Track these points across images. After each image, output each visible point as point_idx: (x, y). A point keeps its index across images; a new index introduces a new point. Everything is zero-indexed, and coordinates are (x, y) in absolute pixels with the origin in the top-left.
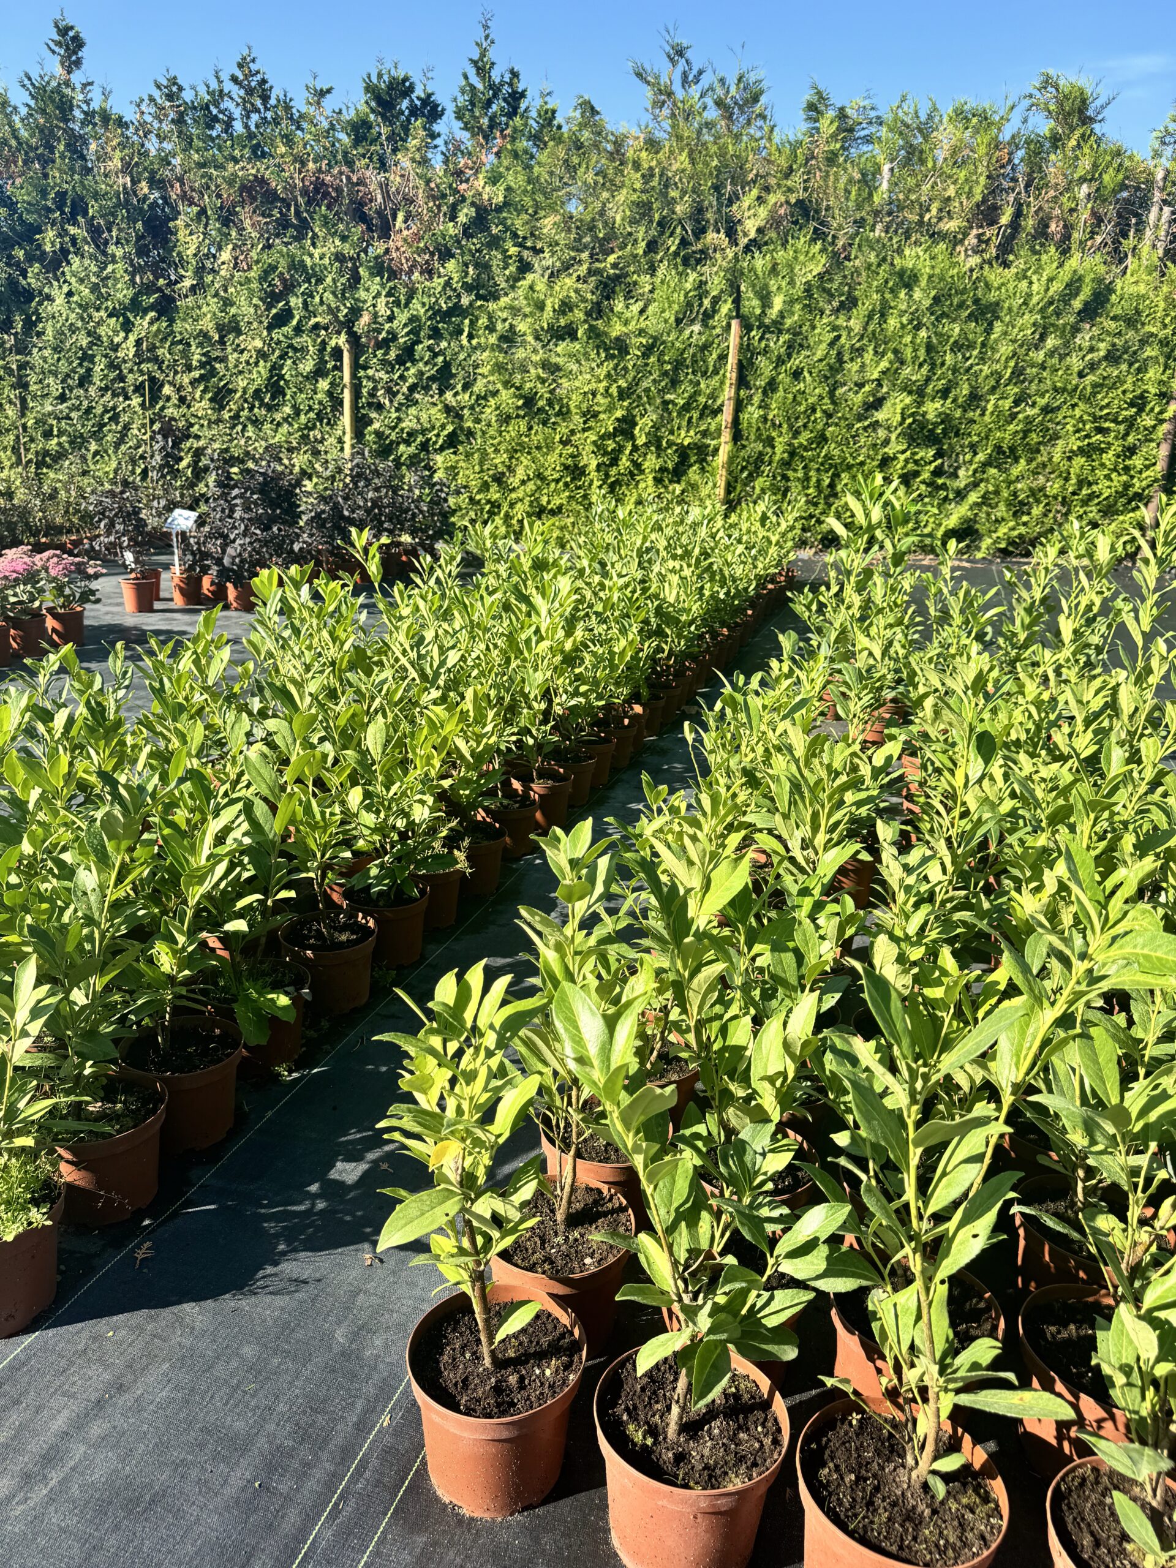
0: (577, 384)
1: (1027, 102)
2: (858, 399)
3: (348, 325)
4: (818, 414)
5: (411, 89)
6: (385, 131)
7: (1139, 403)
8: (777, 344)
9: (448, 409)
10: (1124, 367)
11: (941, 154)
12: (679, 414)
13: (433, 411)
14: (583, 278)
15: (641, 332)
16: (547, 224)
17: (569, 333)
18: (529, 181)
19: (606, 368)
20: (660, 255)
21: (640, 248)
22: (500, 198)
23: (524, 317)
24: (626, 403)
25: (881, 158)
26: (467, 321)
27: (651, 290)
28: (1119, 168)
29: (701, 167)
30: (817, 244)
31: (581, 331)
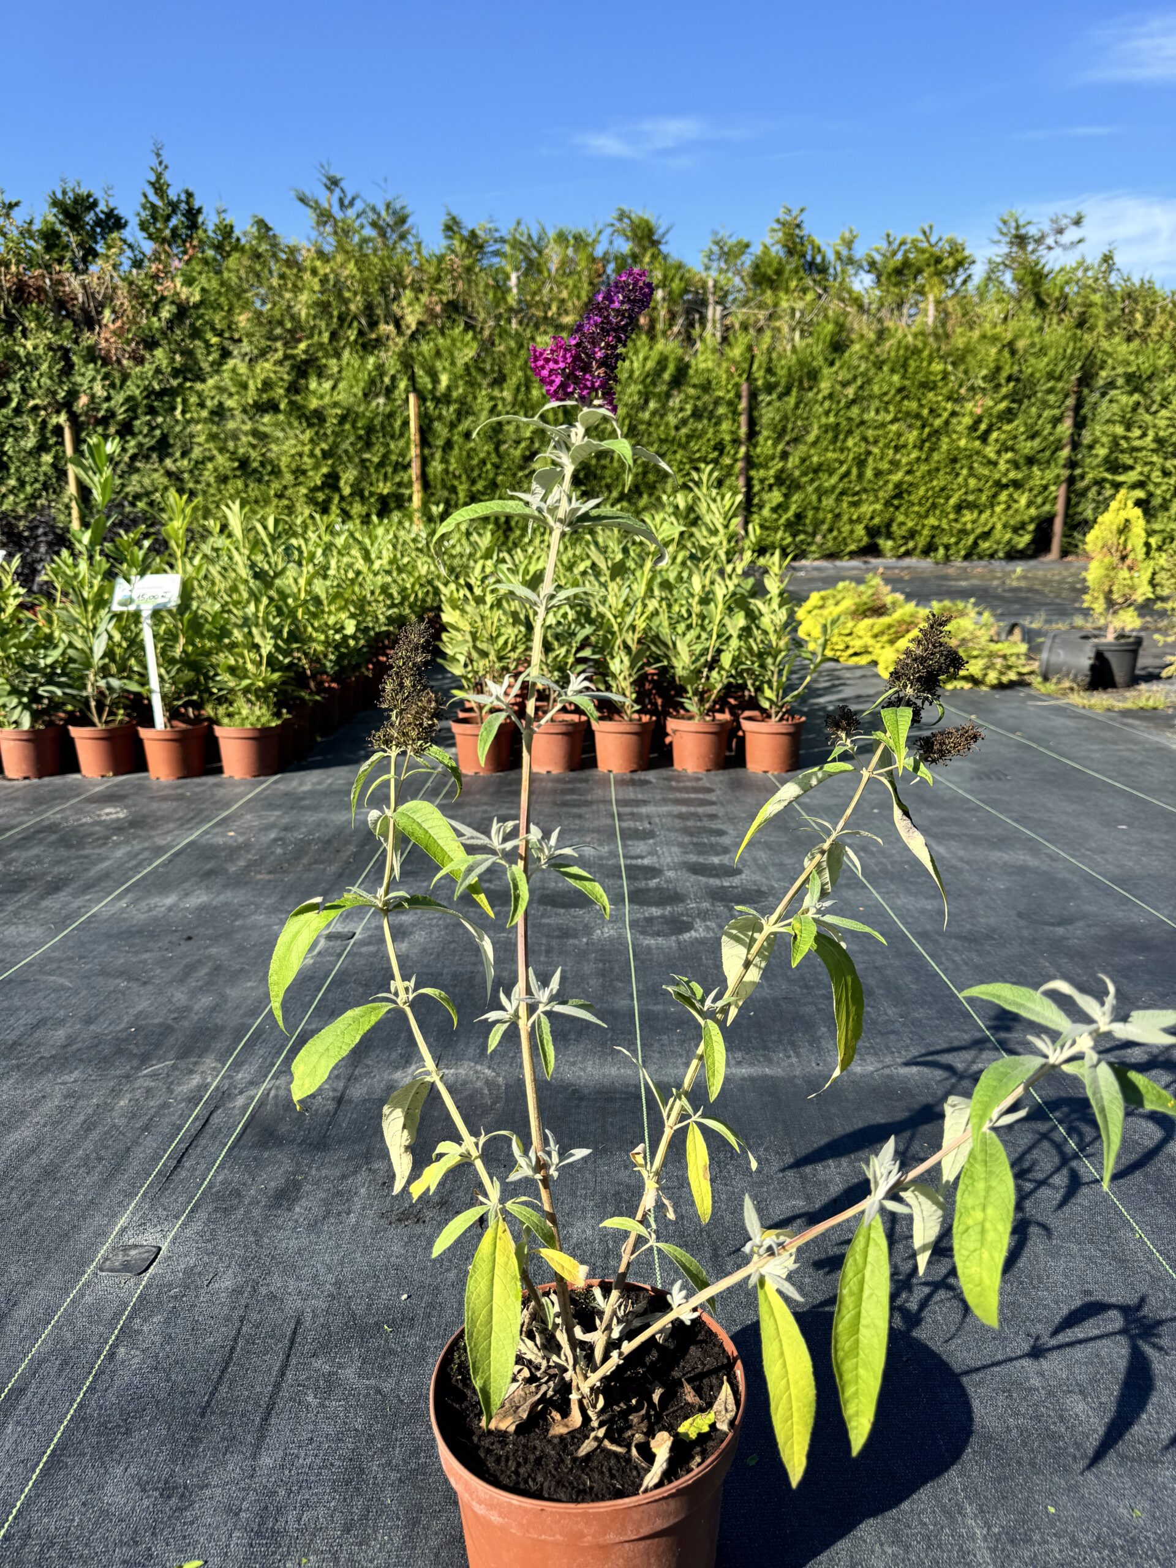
0: (285, 448)
1: (610, 230)
2: (517, 453)
3: (68, 404)
4: (489, 466)
5: (95, 204)
6: (73, 239)
7: (720, 447)
8: (449, 412)
9: (169, 474)
10: (705, 421)
11: (554, 266)
12: (377, 470)
13: (156, 475)
14: (280, 363)
15: (336, 405)
16: (243, 320)
17: (272, 407)
18: (222, 284)
19: (308, 434)
20: (342, 343)
21: (325, 338)
22: (197, 297)
23: (231, 395)
24: (330, 462)
25: (508, 268)
26: (179, 400)
27: (340, 372)
28: (682, 278)
29: (366, 274)
30: (470, 335)
31: (283, 405)
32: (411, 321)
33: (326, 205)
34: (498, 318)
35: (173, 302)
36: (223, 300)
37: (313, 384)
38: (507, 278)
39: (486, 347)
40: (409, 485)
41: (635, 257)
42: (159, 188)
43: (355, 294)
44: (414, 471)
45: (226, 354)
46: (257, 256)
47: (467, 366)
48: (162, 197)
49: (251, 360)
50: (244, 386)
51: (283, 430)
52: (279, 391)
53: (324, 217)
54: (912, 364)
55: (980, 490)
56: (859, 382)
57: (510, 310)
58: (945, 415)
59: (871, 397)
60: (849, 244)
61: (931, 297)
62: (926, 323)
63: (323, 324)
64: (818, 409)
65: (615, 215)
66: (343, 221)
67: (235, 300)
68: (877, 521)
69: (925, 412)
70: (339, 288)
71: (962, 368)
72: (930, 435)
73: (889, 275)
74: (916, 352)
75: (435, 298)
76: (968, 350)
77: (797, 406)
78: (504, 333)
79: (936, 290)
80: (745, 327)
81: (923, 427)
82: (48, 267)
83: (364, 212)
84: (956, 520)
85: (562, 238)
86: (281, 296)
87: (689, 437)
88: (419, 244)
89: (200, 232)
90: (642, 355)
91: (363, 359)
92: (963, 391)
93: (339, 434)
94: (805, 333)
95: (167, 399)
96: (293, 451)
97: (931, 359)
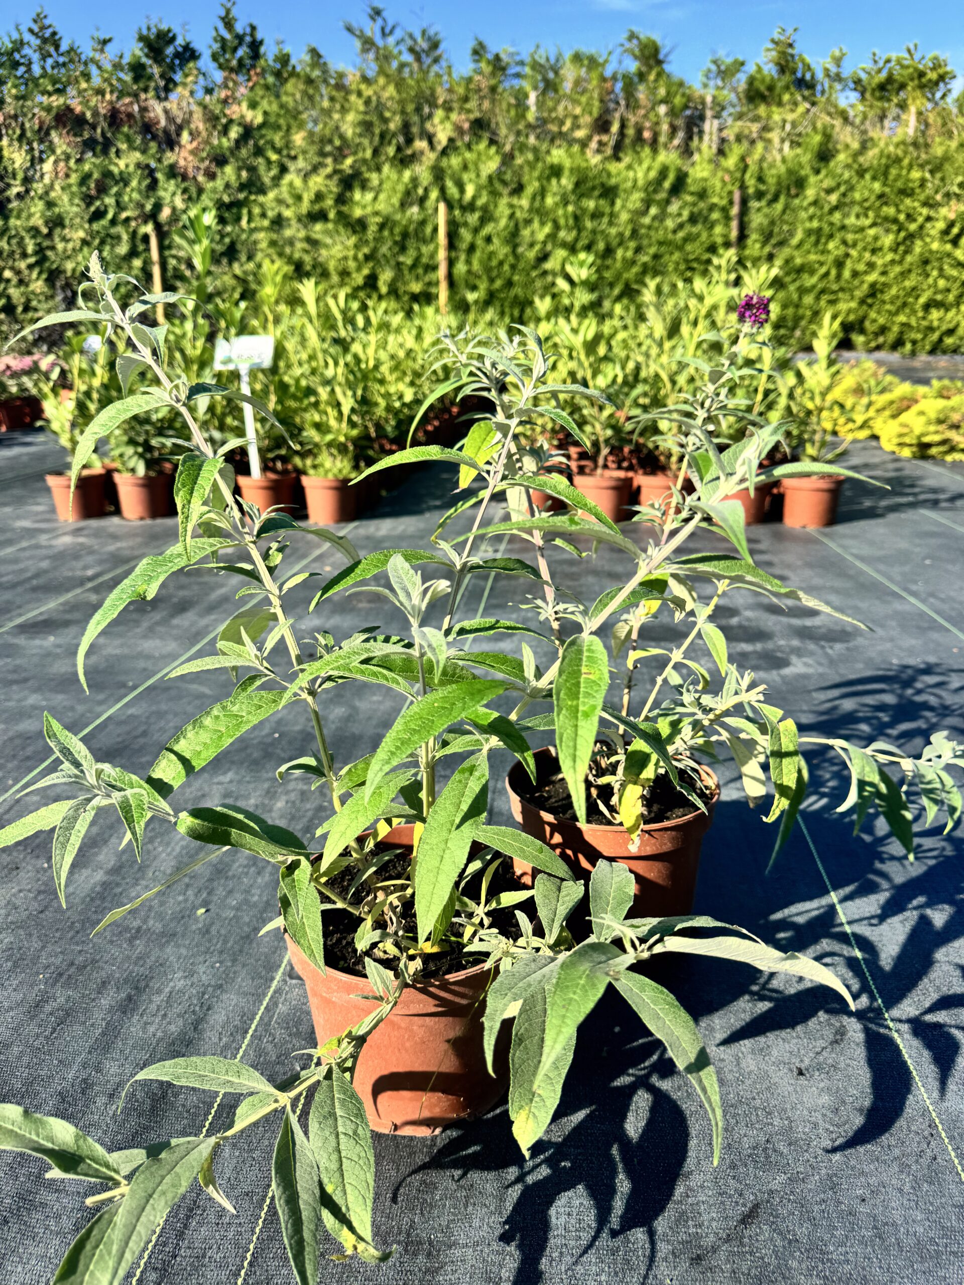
0: (333, 252)
1: (619, 50)
2: (532, 254)
3: (153, 216)
4: (506, 267)
5: (174, 38)
6: (156, 70)
7: (712, 249)
8: (473, 219)
9: (236, 276)
10: (700, 226)
12: (410, 272)
13: (227, 277)
14: (329, 177)
15: (377, 213)
16: (298, 139)
17: (322, 216)
18: (282, 106)
19: (353, 240)
20: (383, 158)
21: (368, 154)
22: (259, 119)
23: (288, 206)
24: (371, 264)
25: (527, 86)
26: (245, 211)
27: (381, 184)
28: (683, 95)
29: (404, 95)
30: (493, 150)
31: (332, 215)
32: (442, 137)
33: (369, 33)
34: (518, 133)
35: (240, 124)
36: (282, 121)
37: (357, 195)
38: (526, 96)
39: (507, 159)
40: (437, 283)
41: (642, 76)
42: (228, 23)
43: (394, 113)
44: (442, 272)
45: (284, 170)
46: (310, 81)
47: (490, 178)
48: (230, 31)
49: (305, 176)
50: (299, 198)
51: (331, 237)
52: (329, 202)
53: (368, 44)
54: (893, 172)
55: (948, 290)
56: (843, 189)
57: (529, 126)
58: (921, 220)
59: (853, 203)
60: (838, 61)
61: (913, 109)
62: (906, 134)
63: (366, 142)
64: (803, 215)
65: (625, 35)
66: (385, 48)
67: (292, 122)
68: (852, 317)
69: (902, 217)
70: (380, 109)
71: (938, 175)
72: (905, 239)
73: (873, 90)
74: (898, 160)
75: (463, 117)
76: (947, 158)
77: (784, 212)
78: (523, 147)
79: (918, 102)
80: (739, 139)
81: (899, 231)
82: (136, 96)
83: (403, 40)
84: (924, 318)
85: (577, 58)
86: (331, 117)
87: (686, 240)
88: (449, 67)
89: (262, 62)
90: (645, 165)
91: (400, 172)
92: (938, 197)
93: (378, 240)
94: (795, 144)
95: (235, 210)
96: (340, 255)
97: (910, 167)
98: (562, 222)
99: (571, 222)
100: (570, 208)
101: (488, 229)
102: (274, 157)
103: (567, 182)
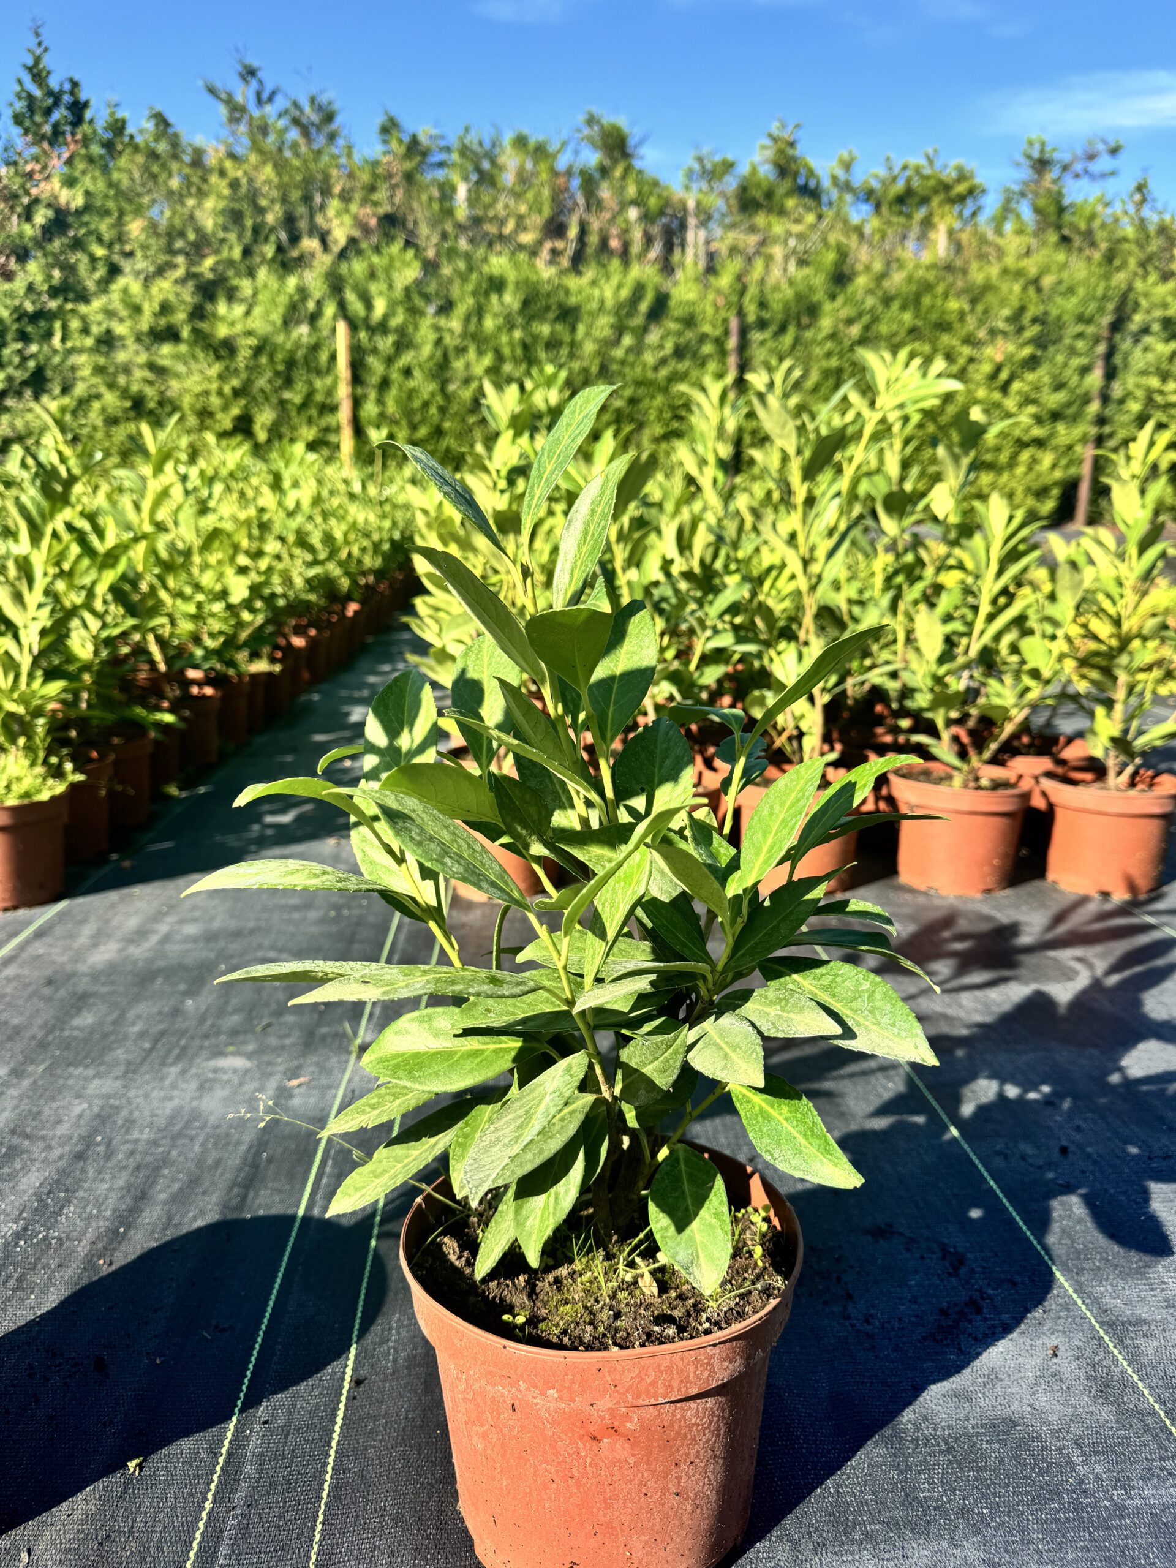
0: (188, 385)
1: (576, 138)
4: (433, 410)
8: (386, 343)
12: (299, 413)
14: (182, 281)
15: (249, 333)
16: (135, 228)
17: (171, 335)
19: (216, 368)
20: (258, 260)
22: (79, 201)
23: (121, 320)
24: (243, 402)
25: (456, 177)
26: (58, 325)
27: (255, 294)
28: (660, 196)
29: (286, 179)
30: (410, 253)
31: (185, 333)
32: (340, 235)
33: (239, 99)
34: (444, 236)
35: (49, 206)
36: (111, 204)
37: (222, 308)
38: (454, 189)
39: (430, 267)
40: (337, 430)
41: (604, 171)
42: (38, 75)
43: (273, 201)
44: (344, 415)
45: (114, 271)
46: (153, 155)
47: (407, 290)
48: (40, 86)
49: (146, 280)
50: (137, 309)
51: (185, 363)
52: (180, 316)
53: (237, 112)
54: (927, 300)
56: (866, 319)
57: (460, 227)
58: (961, 361)
59: (878, 338)
60: (847, 166)
61: (941, 228)
62: (936, 256)
63: (232, 237)
64: (818, 351)
65: (581, 118)
66: (262, 119)
67: (126, 206)
70: (253, 197)
71: (980, 307)
73: (891, 204)
74: (927, 287)
75: (368, 210)
76: (988, 287)
77: (795, 344)
78: (452, 253)
79: (946, 219)
80: (734, 250)
83: (286, 112)
85: (520, 143)
86: (183, 204)
87: (670, 380)
88: (350, 148)
90: (615, 280)
91: (282, 279)
92: (982, 334)
93: (253, 369)
94: (802, 263)
95: (43, 324)
96: (198, 389)
97: (946, 295)
98: (507, 351)
99: (519, 352)
100: (518, 334)
101: (406, 359)
102: (100, 252)
103: (511, 299)
